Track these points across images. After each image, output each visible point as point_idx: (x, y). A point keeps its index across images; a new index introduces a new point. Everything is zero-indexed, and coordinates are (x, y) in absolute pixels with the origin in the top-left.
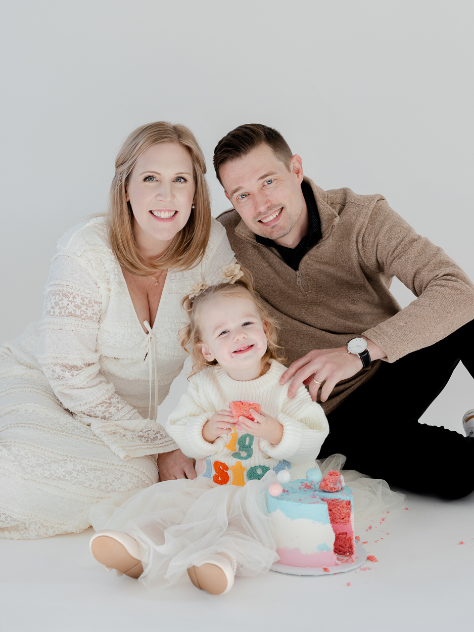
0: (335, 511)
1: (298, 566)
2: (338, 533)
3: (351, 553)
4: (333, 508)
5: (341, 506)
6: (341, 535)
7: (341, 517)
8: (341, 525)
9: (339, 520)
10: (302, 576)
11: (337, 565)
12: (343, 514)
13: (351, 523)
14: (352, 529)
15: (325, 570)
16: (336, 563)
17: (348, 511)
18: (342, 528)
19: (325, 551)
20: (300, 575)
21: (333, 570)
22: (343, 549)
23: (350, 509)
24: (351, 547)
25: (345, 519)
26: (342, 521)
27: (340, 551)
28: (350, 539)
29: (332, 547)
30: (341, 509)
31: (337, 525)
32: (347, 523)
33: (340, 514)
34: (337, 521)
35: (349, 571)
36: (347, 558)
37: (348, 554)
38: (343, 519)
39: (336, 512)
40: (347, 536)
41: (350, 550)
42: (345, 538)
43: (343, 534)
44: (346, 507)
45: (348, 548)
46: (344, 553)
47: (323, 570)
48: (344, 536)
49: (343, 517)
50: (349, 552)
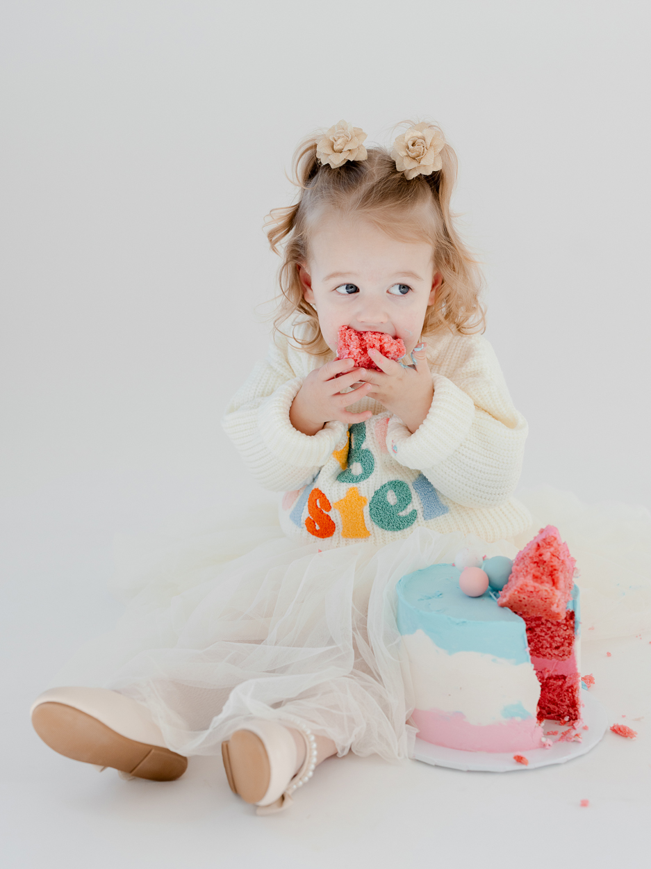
0: (542, 631)
1: (461, 750)
2: (546, 676)
3: (574, 717)
4: (538, 626)
5: (555, 623)
6: (552, 681)
7: (554, 645)
8: (554, 660)
9: (549, 650)
10: (469, 771)
11: (544, 746)
12: (557, 639)
13: (574, 658)
14: (576, 669)
15: (519, 759)
16: (541, 742)
17: (569, 632)
18: (554, 666)
19: (518, 719)
20: (465, 769)
21: (535, 759)
22: (557, 709)
23: (573, 628)
24: (574, 704)
25: (562, 649)
26: (556, 652)
27: (549, 713)
28: (572, 690)
29: (534, 710)
30: (553, 628)
31: (545, 659)
32: (565, 657)
33: (552, 637)
34: (545, 652)
35: (568, 761)
36: (565, 728)
37: (567, 719)
38: (557, 648)
39: (543, 634)
40: (565, 682)
41: (571, 711)
42: (561, 687)
43: (557, 678)
44: (565, 625)
45: (568, 706)
46: (559, 717)
47: (515, 761)
48: (560, 683)
49: (559, 644)
50: (569, 714)
